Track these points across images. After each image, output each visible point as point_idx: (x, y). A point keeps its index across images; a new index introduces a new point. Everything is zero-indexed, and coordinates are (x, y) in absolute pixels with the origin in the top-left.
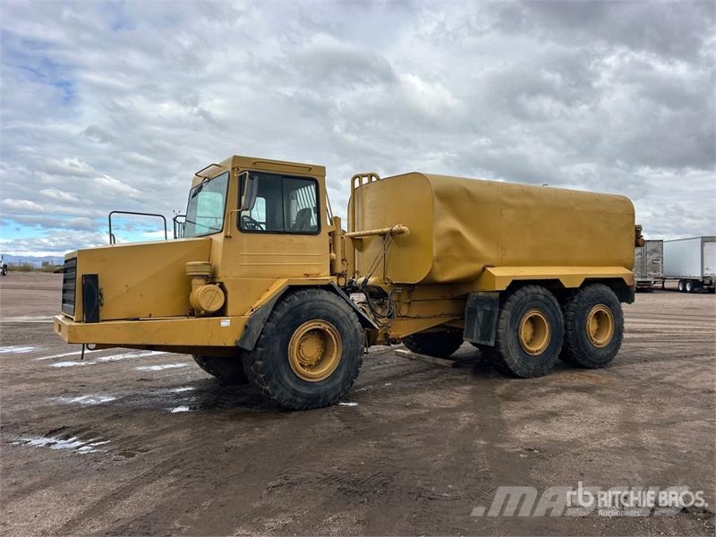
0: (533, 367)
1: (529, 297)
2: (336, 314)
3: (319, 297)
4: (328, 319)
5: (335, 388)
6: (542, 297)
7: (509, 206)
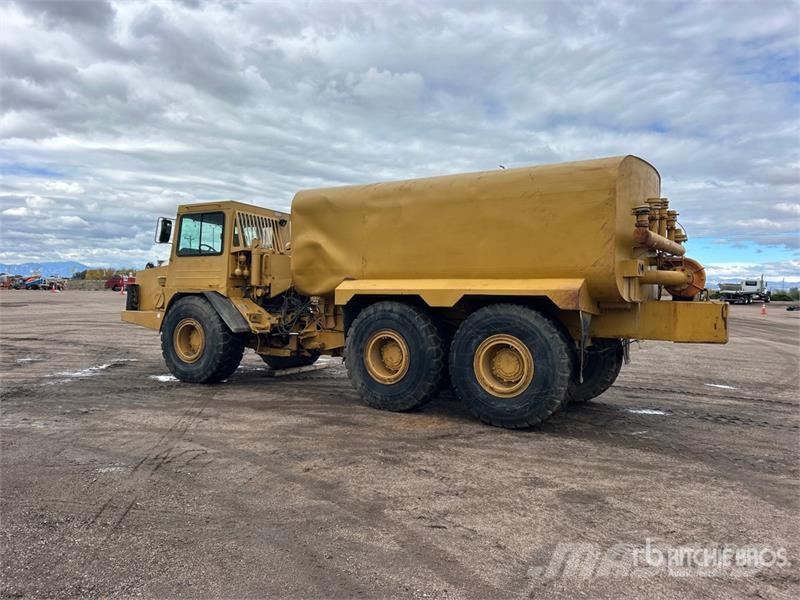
0: (379, 397)
1: (378, 314)
2: (201, 315)
3: (192, 302)
4: (196, 318)
5: (198, 371)
6: (397, 316)
7: (373, 210)
